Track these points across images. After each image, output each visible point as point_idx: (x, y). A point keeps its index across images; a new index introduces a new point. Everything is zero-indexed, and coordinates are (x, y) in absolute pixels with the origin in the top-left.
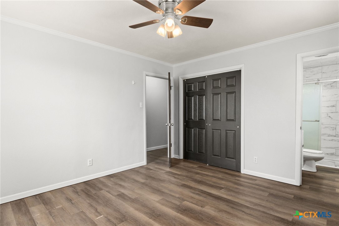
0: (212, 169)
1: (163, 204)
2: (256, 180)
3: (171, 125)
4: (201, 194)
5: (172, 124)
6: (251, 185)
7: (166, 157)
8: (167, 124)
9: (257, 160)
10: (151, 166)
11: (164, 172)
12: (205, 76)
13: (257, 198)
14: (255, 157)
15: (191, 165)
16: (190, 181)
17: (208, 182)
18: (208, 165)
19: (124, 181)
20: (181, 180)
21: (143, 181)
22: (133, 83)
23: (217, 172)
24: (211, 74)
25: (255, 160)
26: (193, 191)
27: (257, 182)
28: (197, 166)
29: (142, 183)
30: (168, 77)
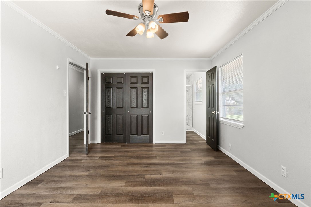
0: (133, 146)
1: (133, 186)
2: (166, 146)
3: (88, 113)
4: (148, 166)
5: (90, 113)
6: (167, 150)
7: (82, 145)
8: (84, 113)
9: (163, 133)
10: (77, 157)
11: (97, 158)
12: (124, 73)
13: (179, 156)
14: (162, 131)
15: (114, 146)
16: (129, 159)
17: (142, 156)
18: (126, 143)
19: (61, 181)
20: (120, 160)
21: (87, 173)
22: (57, 68)
23: (140, 147)
24: (129, 72)
25: (162, 133)
26: (141, 166)
27: (167, 147)
28: (120, 146)
29: (87, 176)
30: (85, 67)
